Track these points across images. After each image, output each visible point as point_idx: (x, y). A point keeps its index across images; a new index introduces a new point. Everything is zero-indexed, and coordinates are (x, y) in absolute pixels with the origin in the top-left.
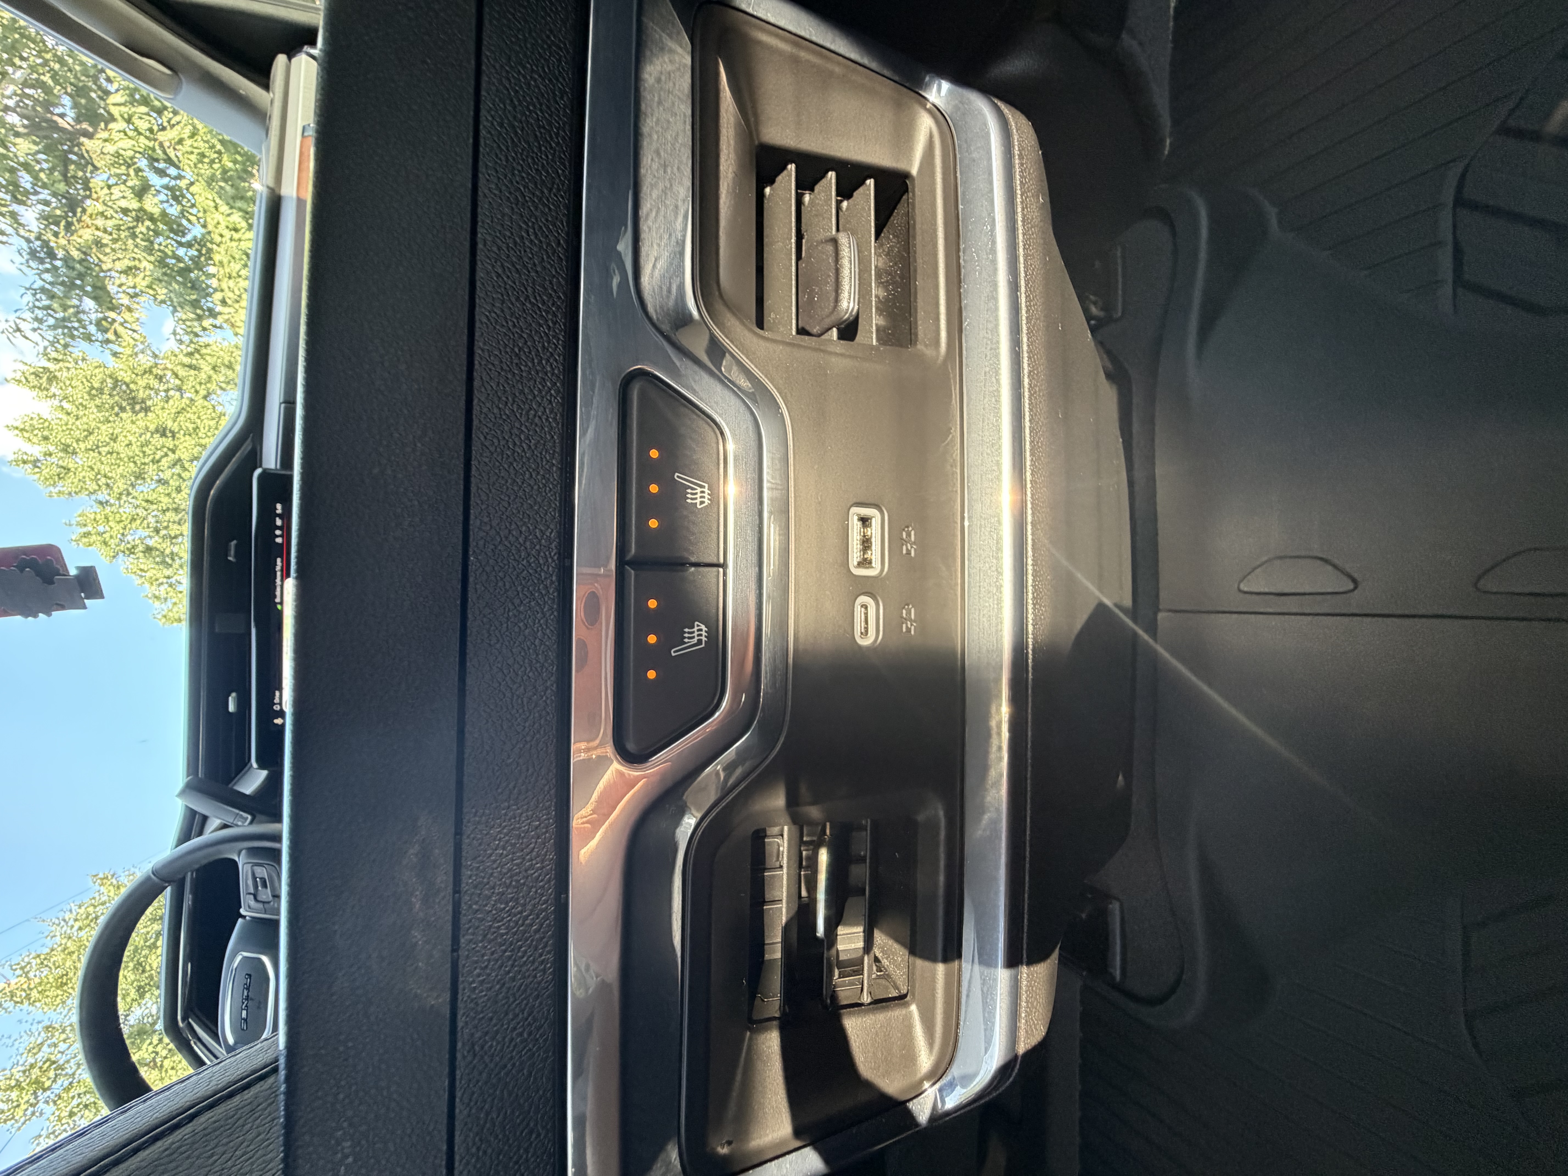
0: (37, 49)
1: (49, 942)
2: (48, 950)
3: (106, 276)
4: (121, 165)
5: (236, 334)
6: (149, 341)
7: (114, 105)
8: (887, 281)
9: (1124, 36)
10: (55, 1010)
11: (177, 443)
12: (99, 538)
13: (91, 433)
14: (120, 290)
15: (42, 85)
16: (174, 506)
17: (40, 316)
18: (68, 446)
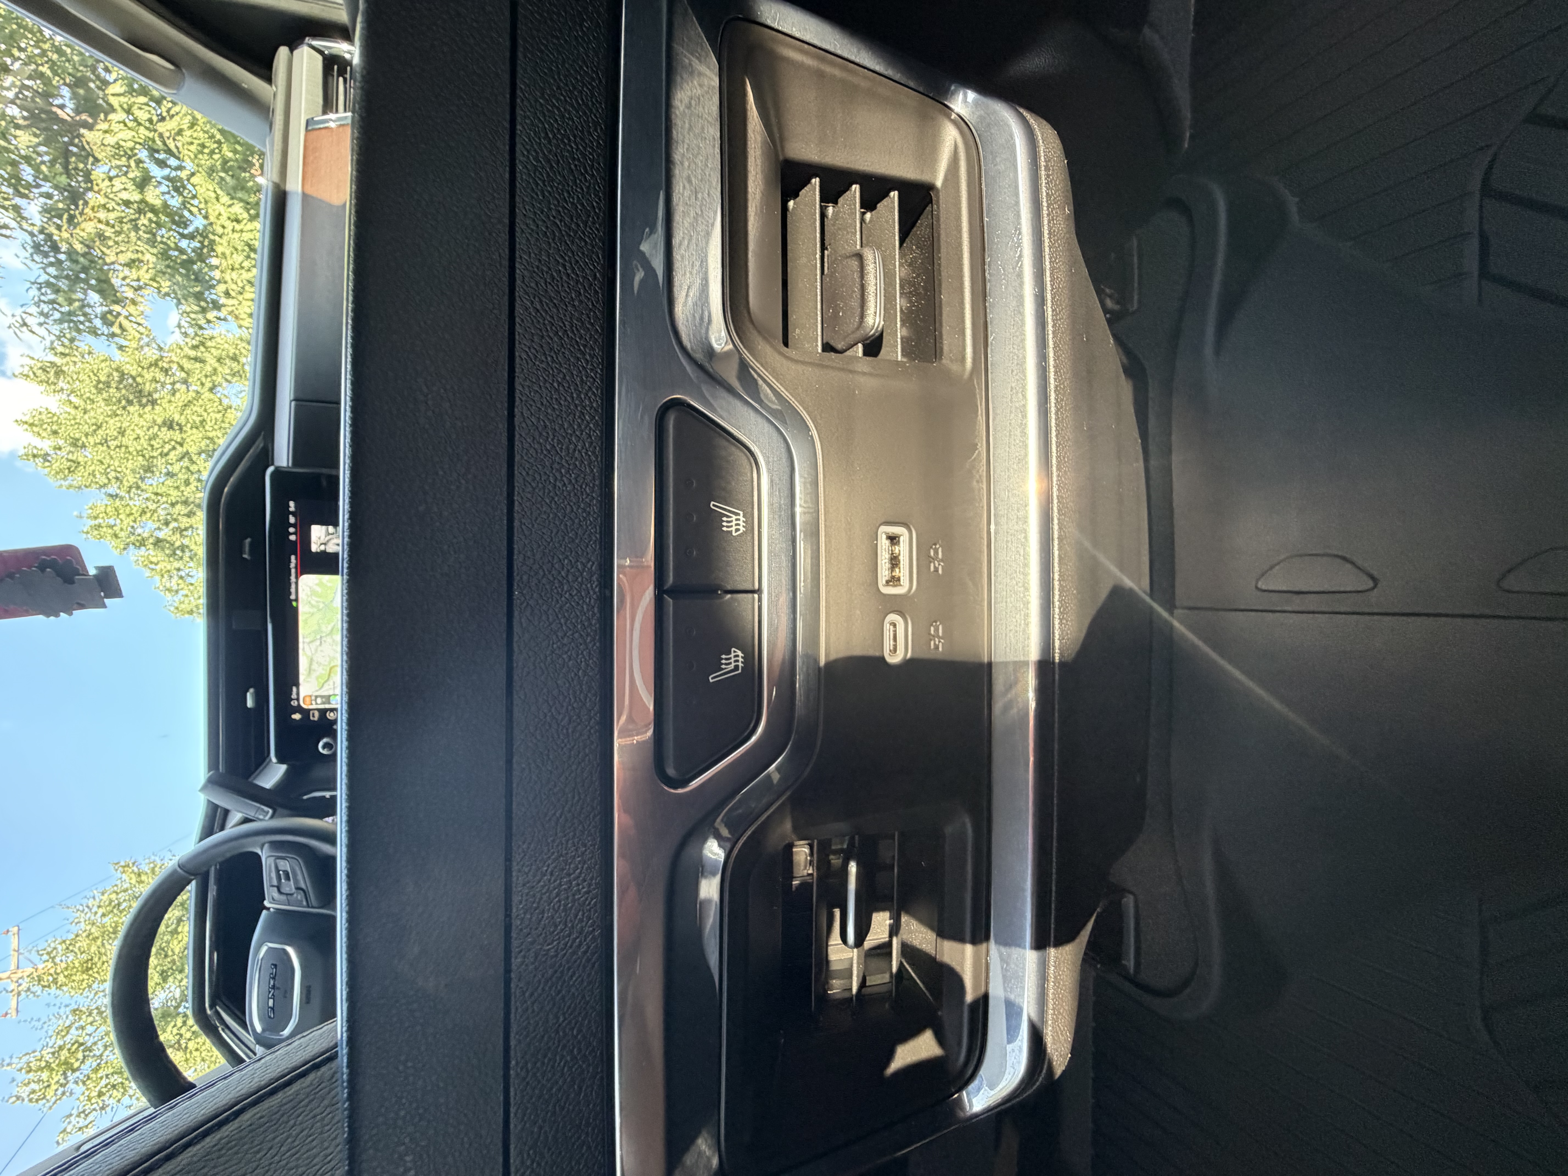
0: (35, 39)
1: (74, 929)
2: (73, 937)
3: (110, 270)
4: (122, 156)
5: (240, 327)
6: (154, 334)
7: (113, 95)
8: (910, 292)
9: (1147, 31)
10: (81, 994)
11: (184, 436)
12: (110, 531)
13: (99, 427)
14: (124, 283)
15: (41, 75)
16: (183, 499)
17: (46, 311)
18: (78, 440)
